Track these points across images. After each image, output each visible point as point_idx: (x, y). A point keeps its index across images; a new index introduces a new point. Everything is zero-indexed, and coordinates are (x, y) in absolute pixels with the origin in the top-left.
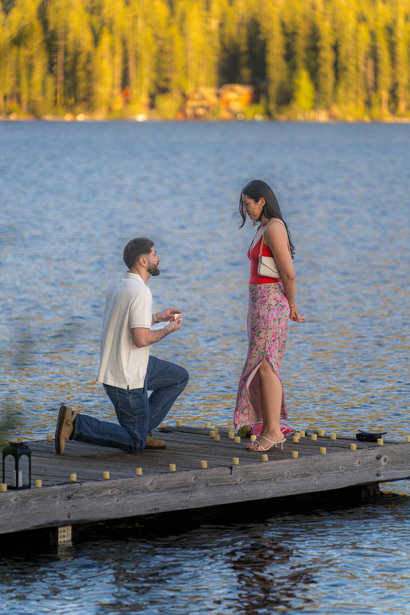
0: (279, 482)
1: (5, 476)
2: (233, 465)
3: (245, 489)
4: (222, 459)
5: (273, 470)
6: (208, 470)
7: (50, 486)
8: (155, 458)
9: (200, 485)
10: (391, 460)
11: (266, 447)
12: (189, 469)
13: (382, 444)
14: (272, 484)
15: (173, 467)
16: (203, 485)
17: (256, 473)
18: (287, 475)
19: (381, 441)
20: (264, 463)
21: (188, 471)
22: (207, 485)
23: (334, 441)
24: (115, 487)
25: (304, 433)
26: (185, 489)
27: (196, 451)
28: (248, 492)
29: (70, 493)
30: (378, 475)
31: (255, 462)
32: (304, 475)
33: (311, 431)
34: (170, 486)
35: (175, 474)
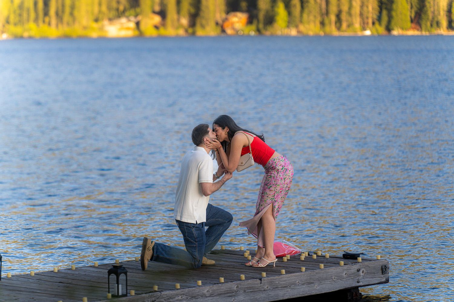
0: (293, 288)
1: (110, 287)
2: (262, 277)
3: (270, 293)
4: (255, 273)
5: (289, 280)
6: (245, 281)
7: (140, 294)
8: (209, 273)
9: (240, 291)
10: (367, 272)
11: (264, 265)
12: (232, 281)
13: (361, 261)
14: (288, 290)
15: (222, 280)
16: (242, 291)
17: (278, 282)
18: (298, 283)
19: (360, 259)
20: (282, 276)
21: (232, 282)
22: (245, 291)
23: (328, 259)
24: (183, 294)
25: (307, 253)
26: (230, 294)
27: (236, 267)
28: (272, 295)
29: (153, 299)
30: (358, 282)
31: (277, 275)
32: (310, 283)
33: (312, 252)
34: (220, 293)
35: (224, 285)
